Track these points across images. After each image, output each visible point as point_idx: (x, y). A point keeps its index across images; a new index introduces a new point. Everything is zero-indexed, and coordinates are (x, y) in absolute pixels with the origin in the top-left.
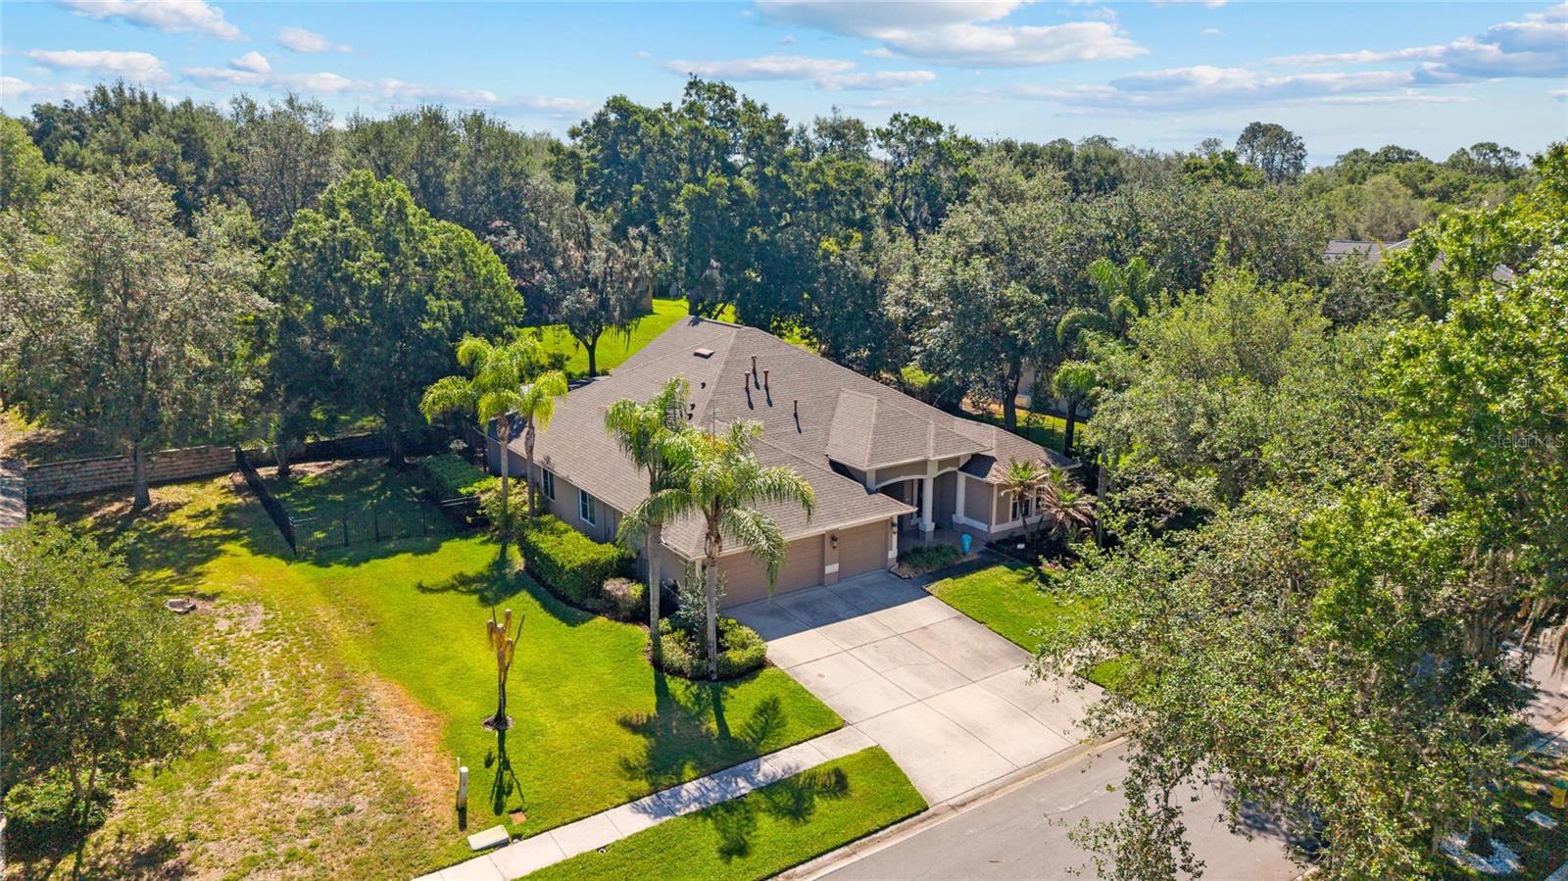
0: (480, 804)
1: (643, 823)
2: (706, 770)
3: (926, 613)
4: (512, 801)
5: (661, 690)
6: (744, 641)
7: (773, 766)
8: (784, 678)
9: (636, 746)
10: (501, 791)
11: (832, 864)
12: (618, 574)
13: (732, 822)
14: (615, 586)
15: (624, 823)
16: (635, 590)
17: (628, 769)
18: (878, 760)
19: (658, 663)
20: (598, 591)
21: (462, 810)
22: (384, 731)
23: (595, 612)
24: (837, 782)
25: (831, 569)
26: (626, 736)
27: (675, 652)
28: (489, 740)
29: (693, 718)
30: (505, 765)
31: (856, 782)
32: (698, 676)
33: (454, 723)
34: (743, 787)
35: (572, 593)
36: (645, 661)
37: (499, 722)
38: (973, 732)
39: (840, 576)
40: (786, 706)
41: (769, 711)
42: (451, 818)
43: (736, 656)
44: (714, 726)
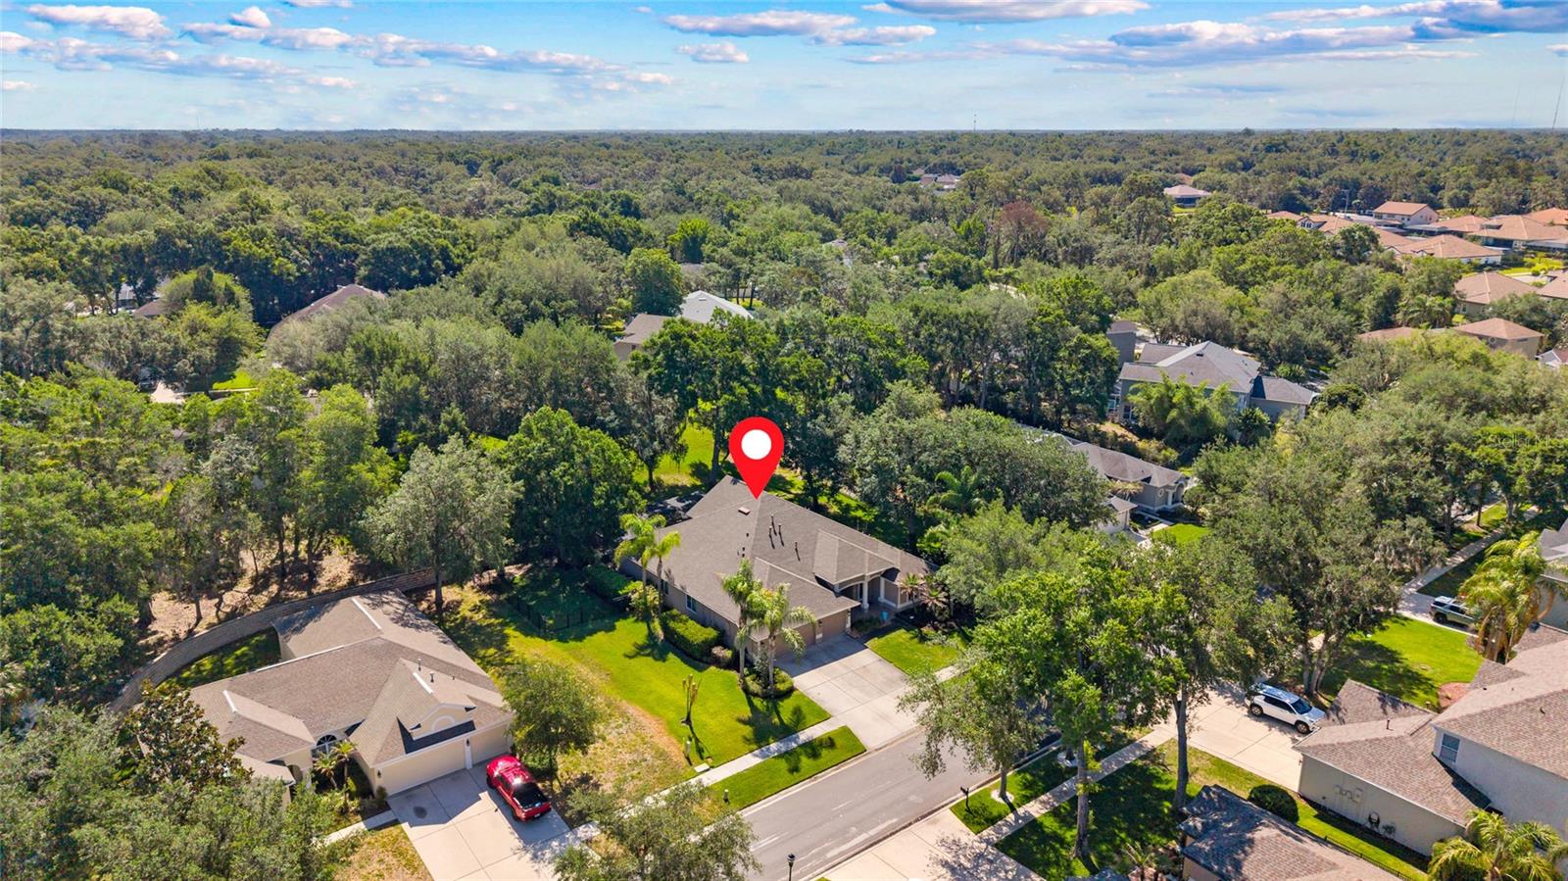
0: (694, 756)
1: (758, 760)
2: (778, 739)
3: (865, 658)
4: (705, 754)
5: (751, 704)
6: (784, 679)
7: (804, 736)
8: (803, 696)
9: (747, 730)
10: (700, 751)
11: (831, 773)
12: (717, 645)
13: (792, 758)
14: (717, 651)
15: (749, 761)
16: (728, 654)
17: (747, 740)
18: (846, 731)
19: (746, 690)
20: (709, 653)
21: (688, 758)
22: (643, 728)
23: (710, 664)
24: (830, 743)
25: (819, 636)
26: (741, 726)
27: (755, 687)
28: (686, 730)
29: (767, 717)
30: (697, 740)
31: (838, 742)
32: (765, 697)
33: (669, 723)
34: (794, 745)
35: (697, 655)
36: (739, 689)
37: (688, 721)
38: (884, 718)
39: (823, 639)
40: (805, 710)
41: (797, 712)
42: (685, 762)
43: (782, 687)
44: (776, 720)
